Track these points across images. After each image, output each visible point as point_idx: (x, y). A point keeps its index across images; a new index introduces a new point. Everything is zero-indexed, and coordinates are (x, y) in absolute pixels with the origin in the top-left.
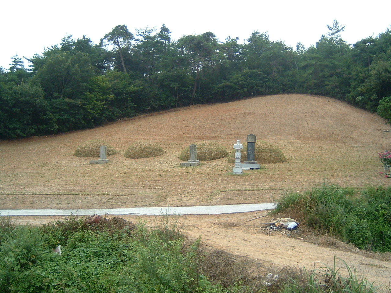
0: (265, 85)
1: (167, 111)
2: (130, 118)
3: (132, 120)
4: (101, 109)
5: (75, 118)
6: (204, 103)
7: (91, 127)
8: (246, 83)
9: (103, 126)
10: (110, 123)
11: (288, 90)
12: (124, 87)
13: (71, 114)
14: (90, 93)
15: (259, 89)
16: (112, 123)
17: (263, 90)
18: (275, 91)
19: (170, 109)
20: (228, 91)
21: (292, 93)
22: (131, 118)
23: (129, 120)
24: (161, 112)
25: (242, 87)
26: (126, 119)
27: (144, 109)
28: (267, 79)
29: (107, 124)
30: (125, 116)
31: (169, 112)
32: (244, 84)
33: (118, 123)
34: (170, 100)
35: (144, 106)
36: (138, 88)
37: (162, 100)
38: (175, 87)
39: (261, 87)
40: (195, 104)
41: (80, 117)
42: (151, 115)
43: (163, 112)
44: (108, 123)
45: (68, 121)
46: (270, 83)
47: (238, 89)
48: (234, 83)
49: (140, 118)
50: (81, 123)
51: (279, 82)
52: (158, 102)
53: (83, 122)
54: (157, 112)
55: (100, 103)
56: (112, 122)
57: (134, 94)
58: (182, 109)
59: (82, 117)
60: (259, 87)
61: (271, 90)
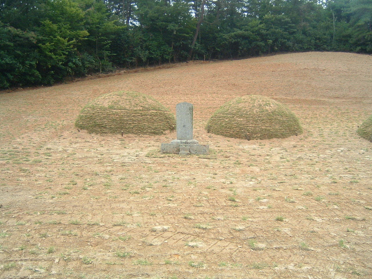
0: (292, 38)
1: (157, 67)
2: (105, 74)
3: (108, 76)
4: (67, 53)
5: (23, 63)
6: (207, 59)
7: (48, 84)
8: (269, 32)
9: (66, 83)
10: (77, 79)
11: (322, 46)
12: (99, 23)
13: (17, 57)
14: (51, 22)
15: (285, 42)
16: (80, 79)
17: (290, 43)
18: (306, 46)
19: (161, 64)
20: (243, 43)
21: (328, 51)
22: (107, 74)
23: (105, 77)
24: (149, 68)
25: (264, 38)
26: (100, 75)
27: (125, 62)
28: (296, 30)
29: (72, 81)
30: (98, 71)
31: (160, 68)
32: (267, 35)
33: (88, 80)
34: (163, 51)
35: (125, 57)
36: (119, 27)
37: (151, 50)
38: (173, 31)
39: (289, 39)
40: (195, 59)
41: (34, 63)
42: (136, 72)
43: (152, 68)
44: (74, 79)
45: (10, 69)
46: (300, 36)
47: (257, 40)
48: (253, 32)
49: (120, 74)
50: (33, 75)
51: (310, 35)
52: (147, 52)
53: (37, 73)
54: (143, 68)
55: (68, 41)
56: (79, 77)
57: (114, 36)
58: (178, 65)
59: (36, 63)
60: (286, 40)
61: (300, 45)
